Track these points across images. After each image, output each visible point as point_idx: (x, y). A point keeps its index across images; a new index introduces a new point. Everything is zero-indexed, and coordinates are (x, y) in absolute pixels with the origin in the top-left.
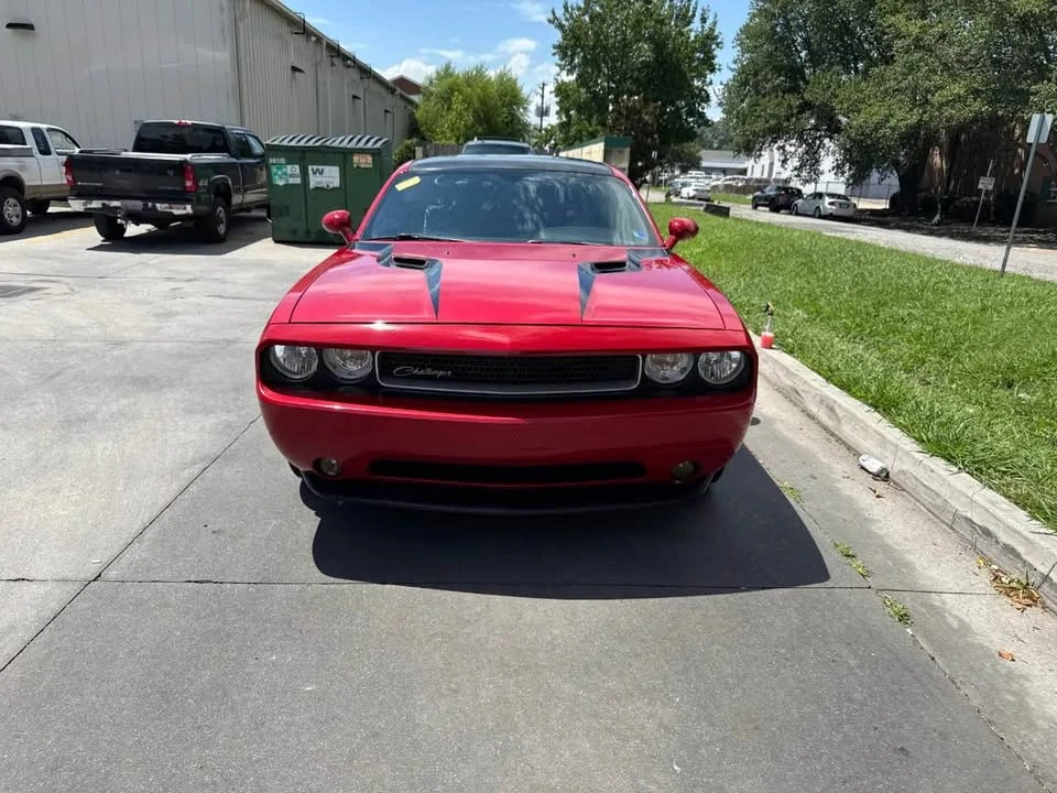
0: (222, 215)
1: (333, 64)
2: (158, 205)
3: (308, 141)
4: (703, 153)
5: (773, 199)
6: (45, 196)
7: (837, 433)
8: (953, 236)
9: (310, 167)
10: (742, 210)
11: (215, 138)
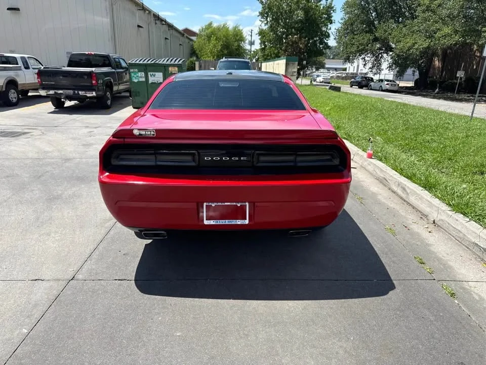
0: (109, 96)
1: (156, 24)
2: (80, 92)
3: (148, 61)
4: (326, 61)
5: (360, 82)
6: (27, 88)
7: (407, 200)
8: (446, 99)
9: (149, 73)
10: (346, 88)
11: (105, 60)
